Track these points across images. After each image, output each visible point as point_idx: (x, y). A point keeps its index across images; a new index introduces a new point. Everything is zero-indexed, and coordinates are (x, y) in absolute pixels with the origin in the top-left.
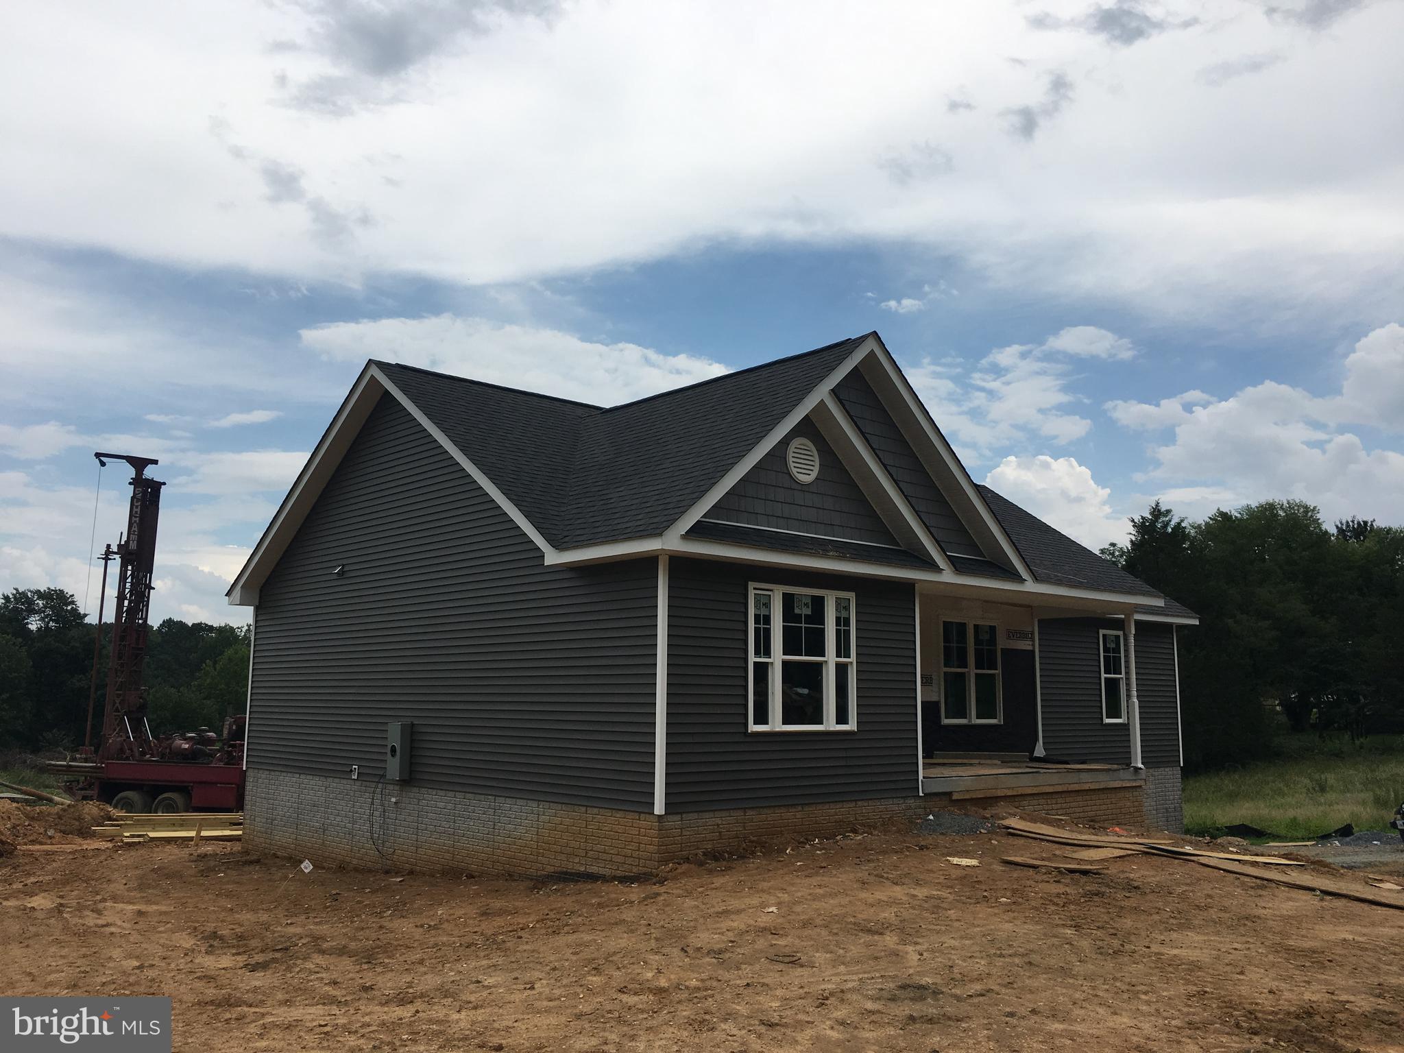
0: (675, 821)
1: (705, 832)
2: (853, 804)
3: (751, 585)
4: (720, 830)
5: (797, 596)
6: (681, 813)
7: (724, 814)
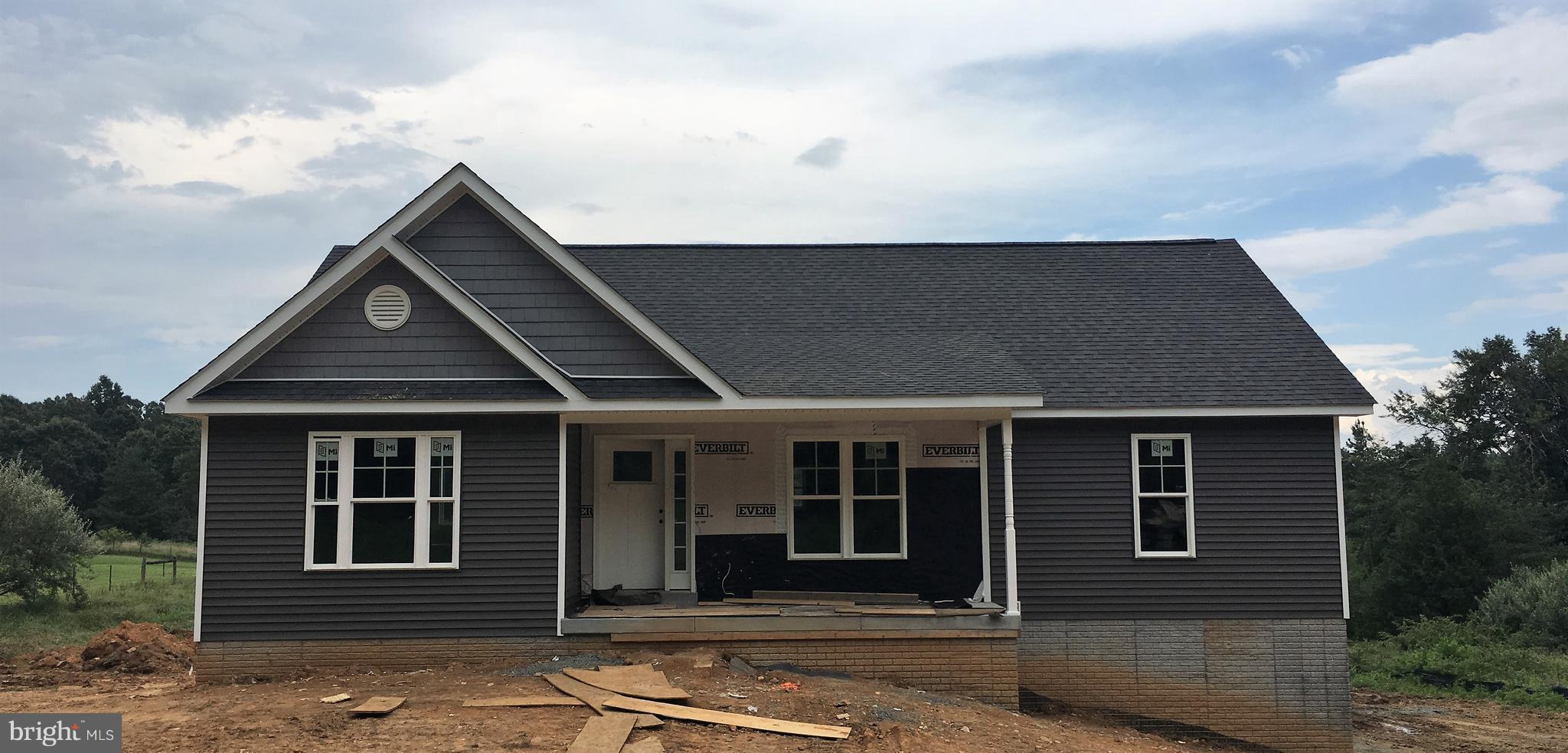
0: (214, 648)
1: (252, 659)
2: (456, 641)
3: (311, 434)
4: (272, 658)
5: (377, 440)
6: (224, 641)
7: (274, 644)
